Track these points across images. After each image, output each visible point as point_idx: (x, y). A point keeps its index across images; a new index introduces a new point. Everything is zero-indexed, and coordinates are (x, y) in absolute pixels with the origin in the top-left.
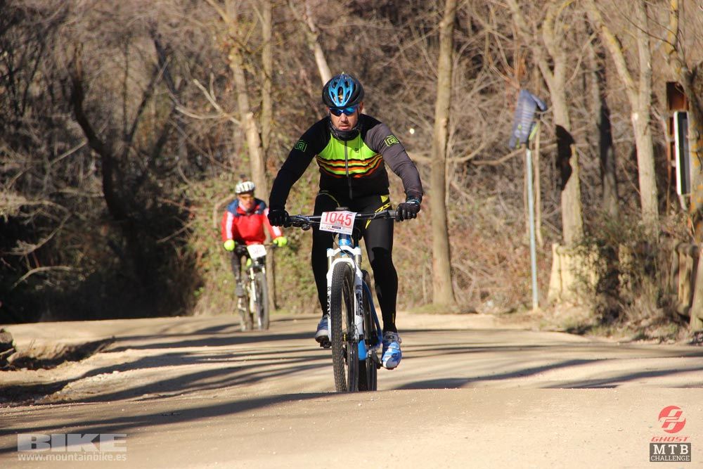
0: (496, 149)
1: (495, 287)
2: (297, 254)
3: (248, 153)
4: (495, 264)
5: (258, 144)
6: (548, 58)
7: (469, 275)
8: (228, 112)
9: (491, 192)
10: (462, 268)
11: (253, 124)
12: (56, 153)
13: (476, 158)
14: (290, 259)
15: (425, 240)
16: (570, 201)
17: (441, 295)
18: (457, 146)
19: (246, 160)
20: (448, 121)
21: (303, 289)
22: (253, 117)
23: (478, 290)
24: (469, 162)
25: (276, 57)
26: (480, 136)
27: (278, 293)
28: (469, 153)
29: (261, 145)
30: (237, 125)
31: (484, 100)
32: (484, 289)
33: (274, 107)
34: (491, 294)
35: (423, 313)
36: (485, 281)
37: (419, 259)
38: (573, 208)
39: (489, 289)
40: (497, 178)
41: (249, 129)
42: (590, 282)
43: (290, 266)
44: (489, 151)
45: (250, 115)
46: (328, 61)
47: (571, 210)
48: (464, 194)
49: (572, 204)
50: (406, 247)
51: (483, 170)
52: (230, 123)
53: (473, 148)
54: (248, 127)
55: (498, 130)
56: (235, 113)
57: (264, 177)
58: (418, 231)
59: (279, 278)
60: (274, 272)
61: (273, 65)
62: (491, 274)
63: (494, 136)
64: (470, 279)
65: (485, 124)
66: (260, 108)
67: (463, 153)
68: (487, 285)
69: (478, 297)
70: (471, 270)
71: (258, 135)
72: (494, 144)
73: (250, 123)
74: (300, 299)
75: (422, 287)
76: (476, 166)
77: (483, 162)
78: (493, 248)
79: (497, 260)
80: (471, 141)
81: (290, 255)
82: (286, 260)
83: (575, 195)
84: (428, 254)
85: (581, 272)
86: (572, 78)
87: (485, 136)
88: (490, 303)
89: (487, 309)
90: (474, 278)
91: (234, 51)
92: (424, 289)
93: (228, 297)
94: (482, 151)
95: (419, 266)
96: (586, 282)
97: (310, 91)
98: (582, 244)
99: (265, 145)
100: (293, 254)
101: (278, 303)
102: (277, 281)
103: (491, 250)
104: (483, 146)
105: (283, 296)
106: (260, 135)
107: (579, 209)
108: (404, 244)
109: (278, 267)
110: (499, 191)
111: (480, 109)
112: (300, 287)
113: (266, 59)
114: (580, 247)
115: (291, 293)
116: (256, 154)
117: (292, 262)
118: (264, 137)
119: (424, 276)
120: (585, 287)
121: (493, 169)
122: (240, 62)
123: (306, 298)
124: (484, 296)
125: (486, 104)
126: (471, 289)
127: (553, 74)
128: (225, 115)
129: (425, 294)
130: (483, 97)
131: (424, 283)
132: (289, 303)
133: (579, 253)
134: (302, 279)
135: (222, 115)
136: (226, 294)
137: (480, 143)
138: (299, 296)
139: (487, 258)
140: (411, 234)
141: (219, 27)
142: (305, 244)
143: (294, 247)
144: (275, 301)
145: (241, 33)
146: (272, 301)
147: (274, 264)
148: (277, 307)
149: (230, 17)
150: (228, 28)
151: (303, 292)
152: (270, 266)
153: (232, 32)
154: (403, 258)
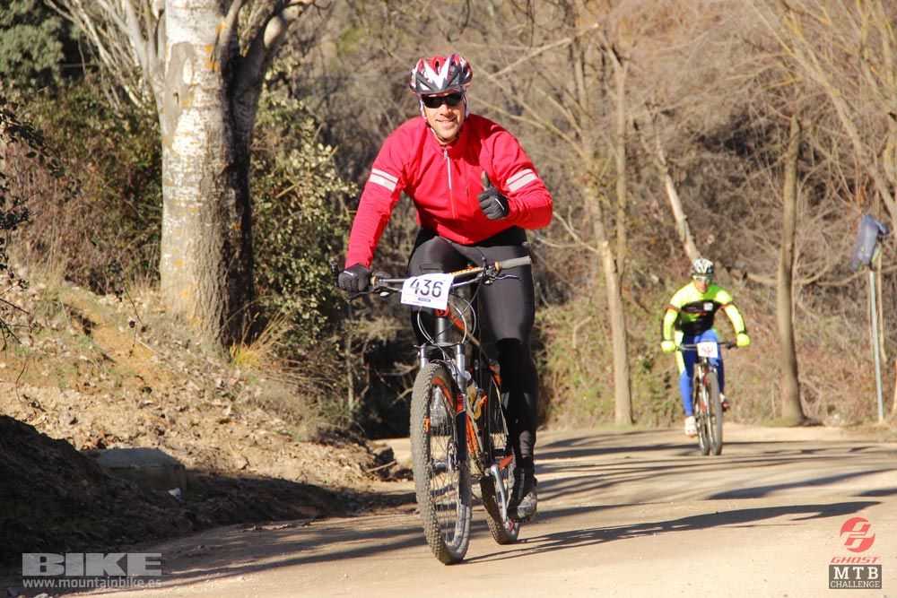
0: (838, 271)
1: (840, 401)
2: (651, 372)
3: (604, 278)
4: (840, 379)
5: (613, 270)
6: (888, 185)
7: (816, 390)
8: (585, 241)
9: (835, 312)
10: (809, 383)
11: (609, 252)
13: (820, 280)
14: (645, 377)
15: (773, 357)
17: (788, 410)
18: (802, 269)
19: (602, 285)
20: (793, 245)
21: (657, 404)
22: (609, 244)
23: (825, 404)
24: (813, 283)
25: (630, 189)
26: (824, 259)
27: (634, 408)
28: (813, 275)
29: (616, 271)
30: (592, 253)
31: (827, 226)
32: (830, 403)
33: (628, 235)
34: (837, 408)
35: (772, 426)
36: (832, 395)
37: (768, 376)
39: (836, 404)
40: (840, 297)
41: (605, 256)
43: (645, 383)
44: (832, 273)
45: (605, 244)
46: (678, 193)
48: (809, 314)
50: (755, 364)
51: (828, 291)
52: (587, 251)
53: (818, 270)
54: (604, 254)
55: (841, 253)
56: (592, 242)
57: (619, 299)
58: (767, 349)
59: (635, 394)
60: (630, 389)
61: (627, 197)
62: (837, 390)
63: (837, 259)
64: (817, 394)
65: (828, 247)
66: (616, 236)
67: (808, 275)
68: (833, 398)
69: (825, 409)
70: (818, 385)
71: (613, 262)
72: (837, 267)
73: (606, 250)
74: (655, 414)
75: (770, 401)
76: (821, 287)
77: (827, 283)
78: (839, 364)
79: (842, 376)
80: (816, 263)
81: (644, 372)
82: (640, 377)
84: (776, 371)
87: (829, 259)
88: (836, 416)
89: (834, 422)
90: (821, 393)
91: (590, 184)
92: (773, 404)
93: (588, 413)
94: (826, 273)
95: (768, 382)
97: (662, 220)
99: (620, 271)
100: (648, 372)
101: (635, 418)
102: (633, 398)
103: (837, 366)
104: (826, 268)
105: (639, 411)
106: (615, 262)
109: (634, 385)
110: (843, 310)
111: (824, 234)
112: (656, 401)
113: (621, 190)
115: (646, 408)
116: (612, 281)
117: (647, 380)
118: (619, 263)
119: (772, 392)
121: (836, 290)
122: (596, 194)
123: (661, 413)
124: (831, 409)
125: (829, 229)
126: (818, 404)
128: (583, 244)
129: (774, 409)
130: (827, 222)
131: (772, 398)
132: (644, 417)
134: (656, 395)
135: (579, 244)
136: (585, 409)
137: (824, 266)
138: (654, 411)
139: (833, 373)
140: (759, 352)
141: (577, 163)
142: (658, 362)
143: (648, 366)
144: (632, 417)
145: (596, 168)
146: (628, 416)
147: (630, 382)
148: (633, 422)
149: (586, 153)
150: (585, 163)
151: (657, 408)
152: (626, 384)
153: (588, 167)
154: (752, 373)
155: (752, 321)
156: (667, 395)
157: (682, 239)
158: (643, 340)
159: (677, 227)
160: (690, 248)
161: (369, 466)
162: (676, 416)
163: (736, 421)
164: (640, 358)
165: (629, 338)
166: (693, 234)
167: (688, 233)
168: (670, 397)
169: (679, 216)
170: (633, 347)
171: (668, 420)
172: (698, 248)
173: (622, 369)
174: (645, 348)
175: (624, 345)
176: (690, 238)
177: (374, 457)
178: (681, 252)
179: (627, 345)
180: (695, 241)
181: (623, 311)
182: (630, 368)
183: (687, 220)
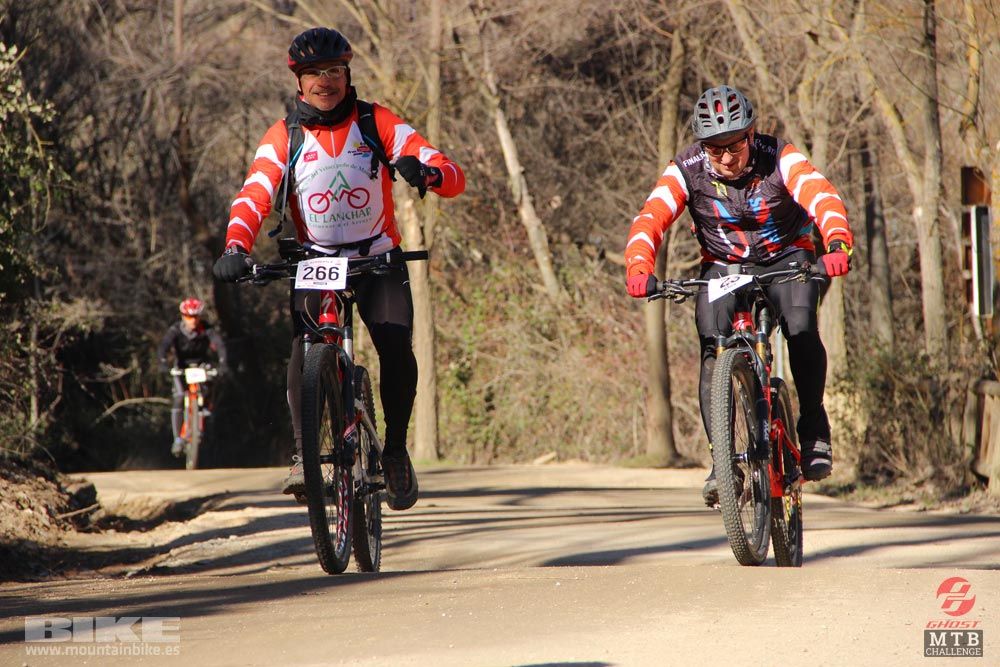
2: (466, 386)
5: (419, 240)
6: (803, 133)
7: (695, 417)
10: (685, 408)
11: (413, 215)
12: (153, 248)
14: (458, 393)
15: (637, 370)
16: (830, 321)
17: (656, 445)
18: (681, 248)
21: (474, 432)
22: (414, 205)
25: (445, 126)
27: (442, 437)
29: (423, 242)
35: (632, 467)
37: (629, 396)
38: (835, 331)
41: (409, 221)
42: (855, 429)
43: (459, 401)
45: (409, 203)
46: (513, 135)
47: (832, 334)
49: (832, 326)
50: (612, 380)
54: (406, 217)
57: (426, 284)
58: (628, 358)
59: (443, 418)
60: (437, 409)
61: (441, 137)
64: (696, 423)
67: (689, 257)
71: (418, 229)
73: (409, 212)
74: (470, 446)
75: (631, 432)
81: (458, 387)
82: (452, 393)
83: (837, 314)
84: (640, 390)
85: (844, 416)
86: (836, 160)
92: (635, 435)
95: (629, 405)
96: (851, 430)
97: (489, 172)
98: (845, 379)
99: (429, 242)
100: (463, 386)
101: (442, 451)
102: (441, 422)
105: (449, 442)
106: (422, 229)
107: (842, 332)
108: (610, 375)
109: (443, 403)
112: (471, 430)
113: (432, 129)
114: (843, 383)
115: (459, 437)
117: (461, 397)
118: (427, 231)
119: (635, 419)
120: (849, 435)
123: (479, 444)
126: (697, 436)
127: (811, 154)
129: (636, 443)
131: (635, 427)
132: (455, 450)
133: (842, 390)
134: (473, 420)
138: (469, 441)
140: (618, 363)
141: (371, 86)
142: (478, 373)
143: (464, 378)
144: (438, 448)
145: (399, 95)
146: (433, 447)
147: (437, 400)
148: (440, 456)
149: (386, 74)
150: (382, 88)
151: (474, 437)
152: (431, 402)
153: (388, 93)
154: (608, 393)
155: (610, 318)
156: (488, 419)
157: (516, 200)
158: (457, 340)
159: (509, 183)
160: (527, 213)
161: (60, 510)
162: (499, 448)
163: (583, 458)
164: (453, 366)
165: (437, 338)
166: (531, 194)
167: (525, 192)
168: (492, 423)
169: (514, 168)
170: (443, 350)
171: (489, 455)
172: (538, 214)
173: (427, 382)
174: (460, 352)
175: (430, 347)
176: (527, 199)
177: (67, 497)
178: (514, 219)
179: (435, 348)
180: (534, 203)
181: (432, 299)
182: (437, 380)
183: (523, 173)
